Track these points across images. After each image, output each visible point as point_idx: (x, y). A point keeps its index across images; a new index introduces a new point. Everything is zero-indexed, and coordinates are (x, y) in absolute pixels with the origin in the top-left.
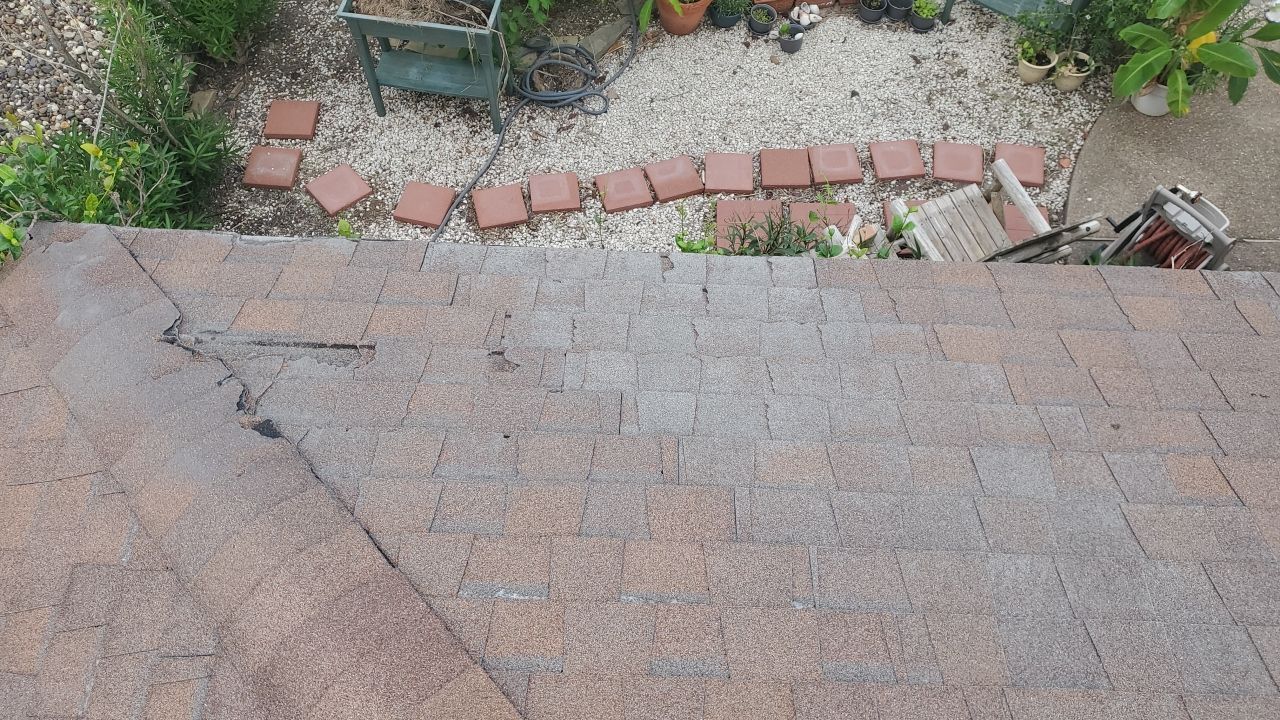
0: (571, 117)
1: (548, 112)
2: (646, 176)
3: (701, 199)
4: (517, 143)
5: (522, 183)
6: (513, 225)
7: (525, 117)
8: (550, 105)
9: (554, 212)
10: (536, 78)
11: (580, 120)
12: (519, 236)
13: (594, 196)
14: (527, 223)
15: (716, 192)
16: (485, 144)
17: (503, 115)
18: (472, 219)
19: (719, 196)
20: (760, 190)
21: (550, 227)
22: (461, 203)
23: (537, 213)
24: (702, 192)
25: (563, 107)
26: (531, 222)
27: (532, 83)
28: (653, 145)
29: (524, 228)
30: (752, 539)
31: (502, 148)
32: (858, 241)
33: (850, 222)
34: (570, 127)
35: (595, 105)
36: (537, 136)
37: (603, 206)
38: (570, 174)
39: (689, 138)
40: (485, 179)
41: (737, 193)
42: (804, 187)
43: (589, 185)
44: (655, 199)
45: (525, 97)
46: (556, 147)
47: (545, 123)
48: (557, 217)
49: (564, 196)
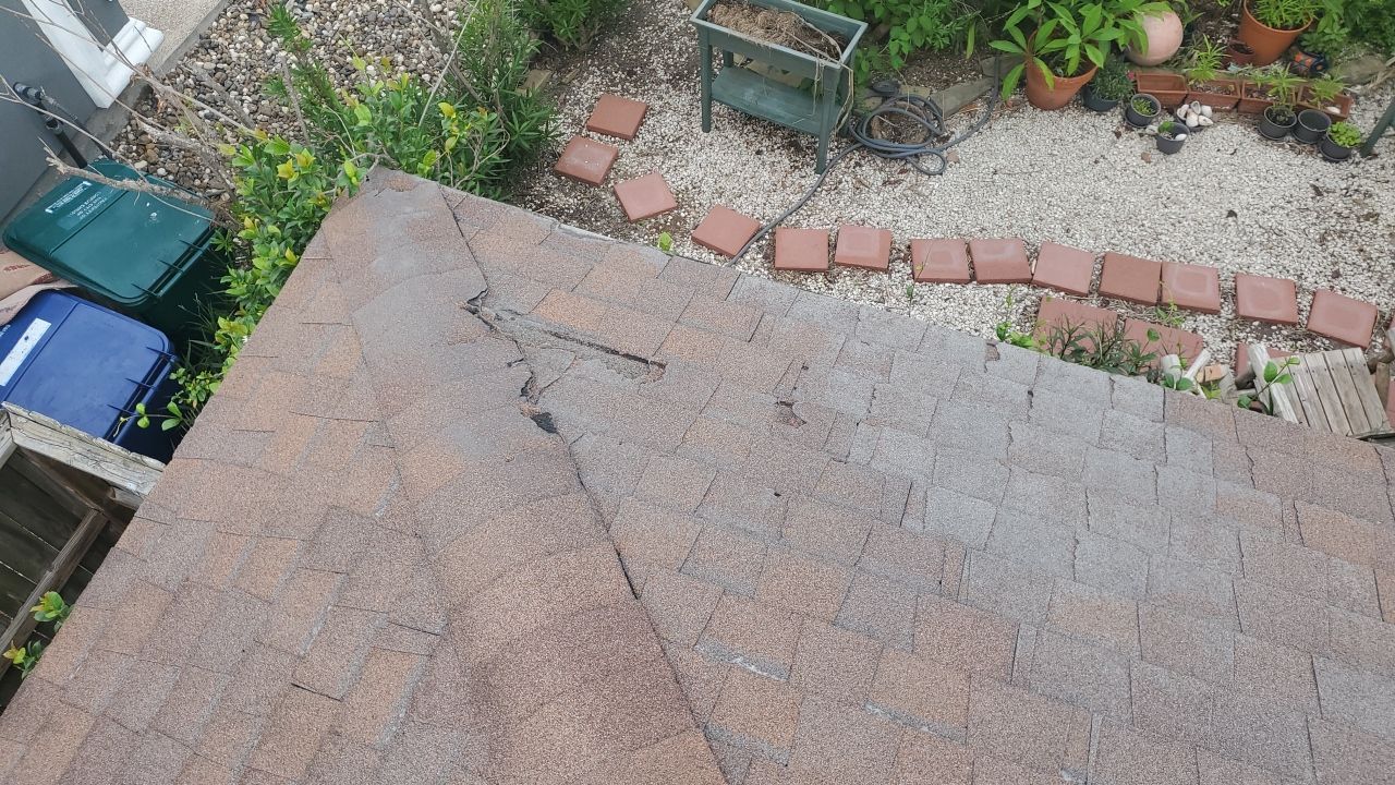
0: (902, 172)
1: (878, 162)
2: (969, 252)
3: (1025, 289)
4: (836, 188)
5: (831, 230)
6: (810, 272)
7: (852, 162)
8: (884, 155)
9: (857, 267)
10: (875, 124)
11: (910, 178)
12: (815, 284)
13: (905, 260)
14: (826, 273)
15: (1044, 286)
16: (803, 182)
17: (830, 155)
18: (770, 257)
19: (1047, 290)
20: (1096, 295)
21: (849, 283)
22: (762, 238)
23: (839, 264)
24: (1029, 282)
25: (896, 159)
26: (829, 274)
27: (869, 129)
28: (985, 220)
29: (820, 277)
30: (1027, 686)
31: (819, 189)
32: (1200, 379)
33: (1195, 356)
34: (898, 182)
35: (931, 164)
36: (860, 185)
37: (913, 273)
38: (884, 231)
39: (1027, 221)
40: (794, 218)
41: (1069, 292)
42: (1148, 304)
43: (903, 248)
44: (973, 278)
45: (857, 142)
46: (876, 200)
47: (871, 172)
48: (859, 274)
49: (872, 253)
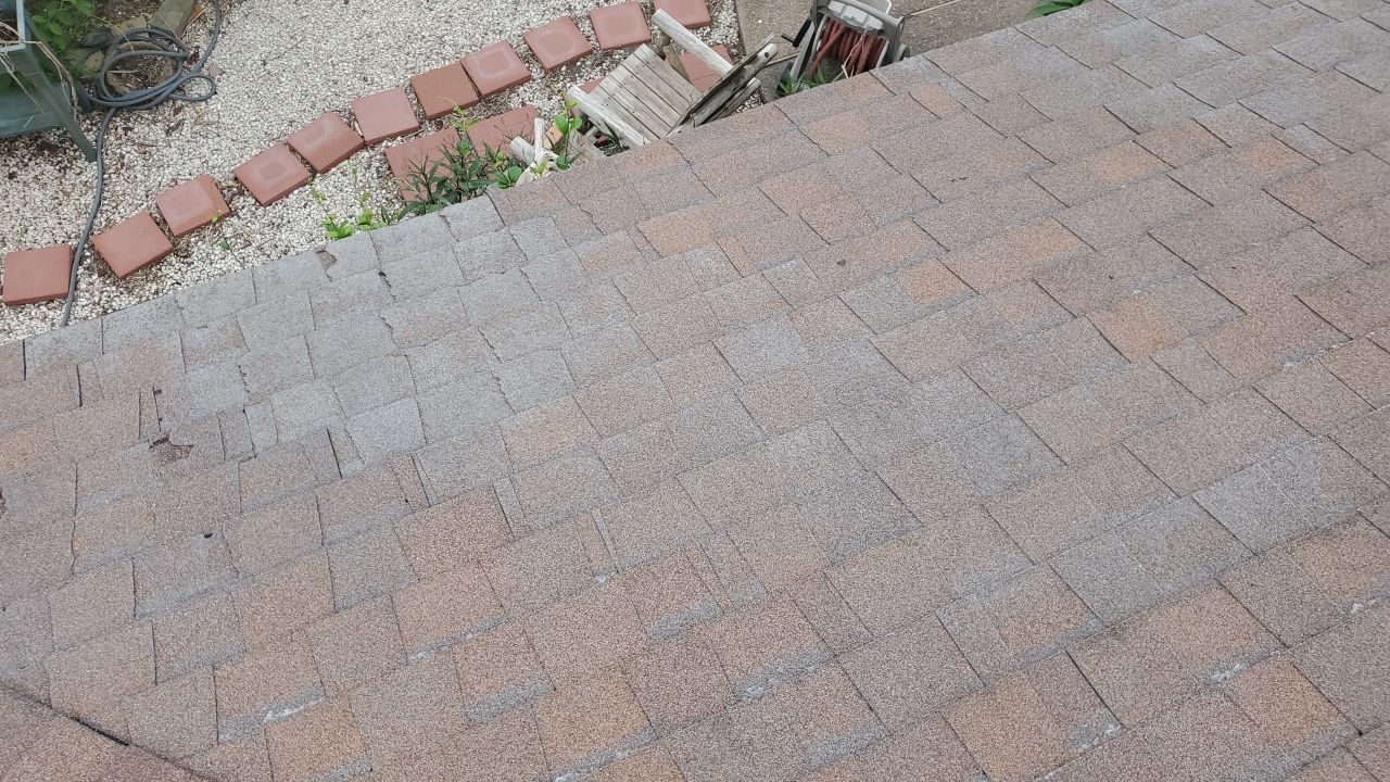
0: (177, 112)
1: (146, 116)
2: (293, 150)
3: (365, 154)
4: (123, 165)
5: (149, 208)
6: (159, 260)
7: (120, 131)
8: (147, 106)
9: (201, 228)
11: (189, 113)
12: (171, 269)
13: (241, 193)
14: (174, 251)
15: (379, 141)
16: (83, 178)
17: (91, 137)
18: (105, 270)
19: (384, 144)
20: (427, 122)
21: (204, 247)
23: (181, 236)
24: (364, 146)
25: (161, 103)
26: (178, 247)
28: (287, 113)
29: (173, 259)
30: (530, 531)
32: (550, 146)
34: (180, 124)
35: (199, 89)
36: (144, 148)
37: (257, 201)
38: (202, 178)
39: (324, 92)
40: (101, 219)
41: (403, 134)
42: (473, 104)
43: (231, 183)
44: (314, 172)
45: (109, 108)
46: (172, 153)
47: (146, 129)
48: (207, 232)
49: (204, 205)
